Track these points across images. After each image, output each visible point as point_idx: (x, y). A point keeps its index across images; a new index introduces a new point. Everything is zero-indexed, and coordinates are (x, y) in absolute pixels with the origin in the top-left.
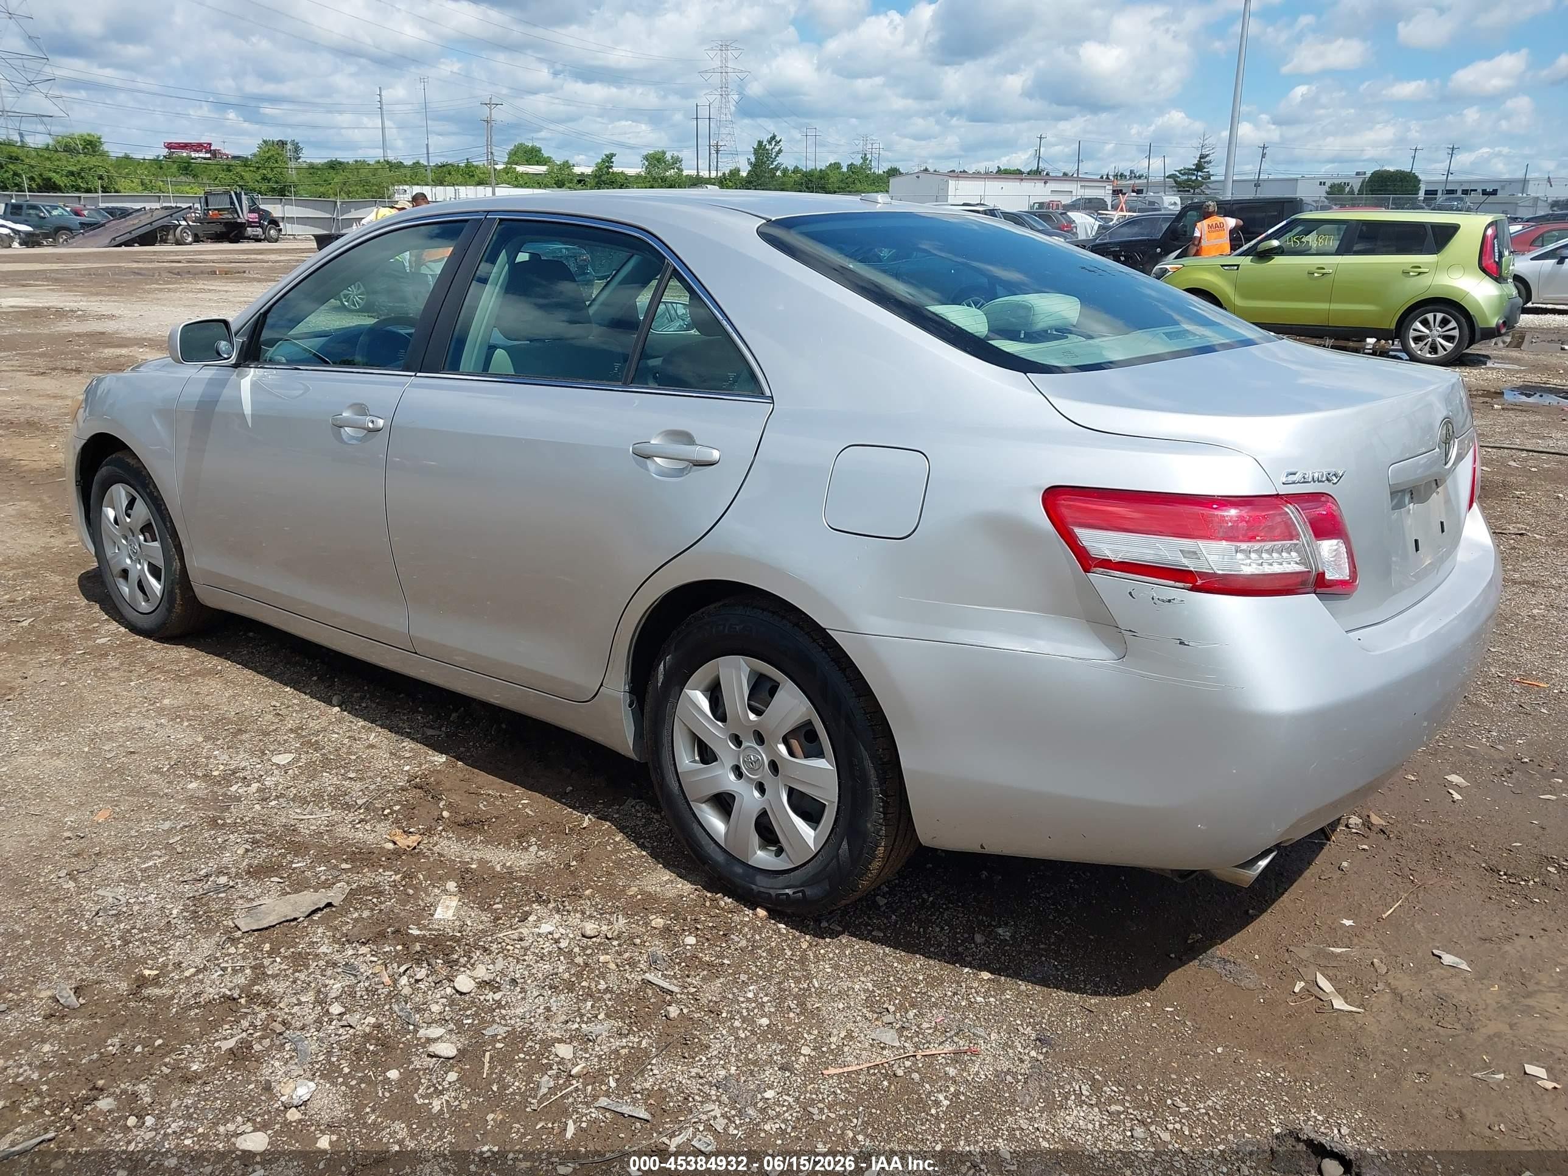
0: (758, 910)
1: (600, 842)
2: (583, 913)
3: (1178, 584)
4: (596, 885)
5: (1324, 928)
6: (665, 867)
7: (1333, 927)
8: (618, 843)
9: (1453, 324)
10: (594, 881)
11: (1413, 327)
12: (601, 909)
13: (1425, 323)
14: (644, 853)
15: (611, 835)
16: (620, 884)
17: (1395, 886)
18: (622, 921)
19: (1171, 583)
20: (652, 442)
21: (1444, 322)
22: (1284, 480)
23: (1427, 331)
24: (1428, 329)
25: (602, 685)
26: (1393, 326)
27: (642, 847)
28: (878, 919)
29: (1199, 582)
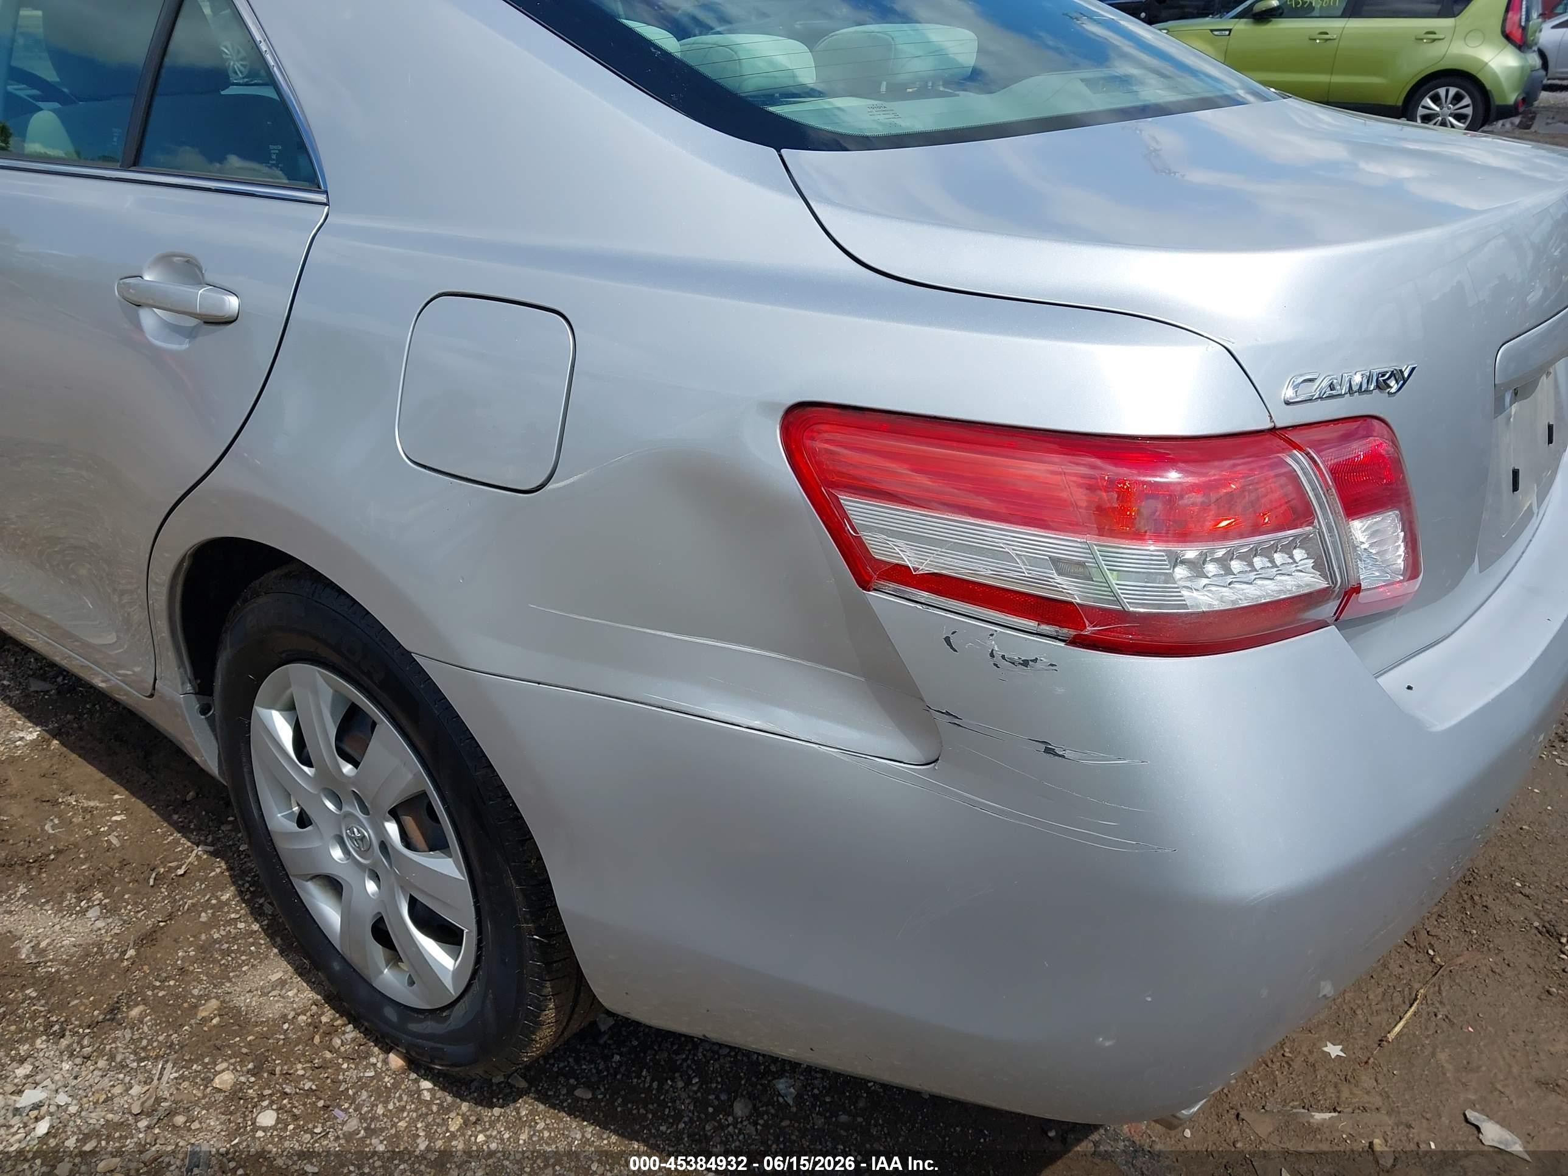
0: (391, 1055)
1: (193, 905)
2: (112, 1058)
3: (1046, 628)
4: (155, 995)
5: (1297, 1064)
6: (282, 952)
7: (1311, 1060)
8: (222, 904)
9: (1467, 101)
10: (155, 988)
11: (1423, 103)
12: (144, 1049)
13: (1436, 99)
14: (256, 927)
15: (217, 886)
16: (196, 992)
17: (1407, 969)
18: (170, 1074)
19: (1031, 624)
20: (147, 278)
21: (1458, 98)
22: (1289, 393)
23: (1437, 109)
24: (1438, 106)
25: (155, 679)
26: (1400, 103)
27: (257, 913)
28: (591, 1062)
29: (1089, 630)
